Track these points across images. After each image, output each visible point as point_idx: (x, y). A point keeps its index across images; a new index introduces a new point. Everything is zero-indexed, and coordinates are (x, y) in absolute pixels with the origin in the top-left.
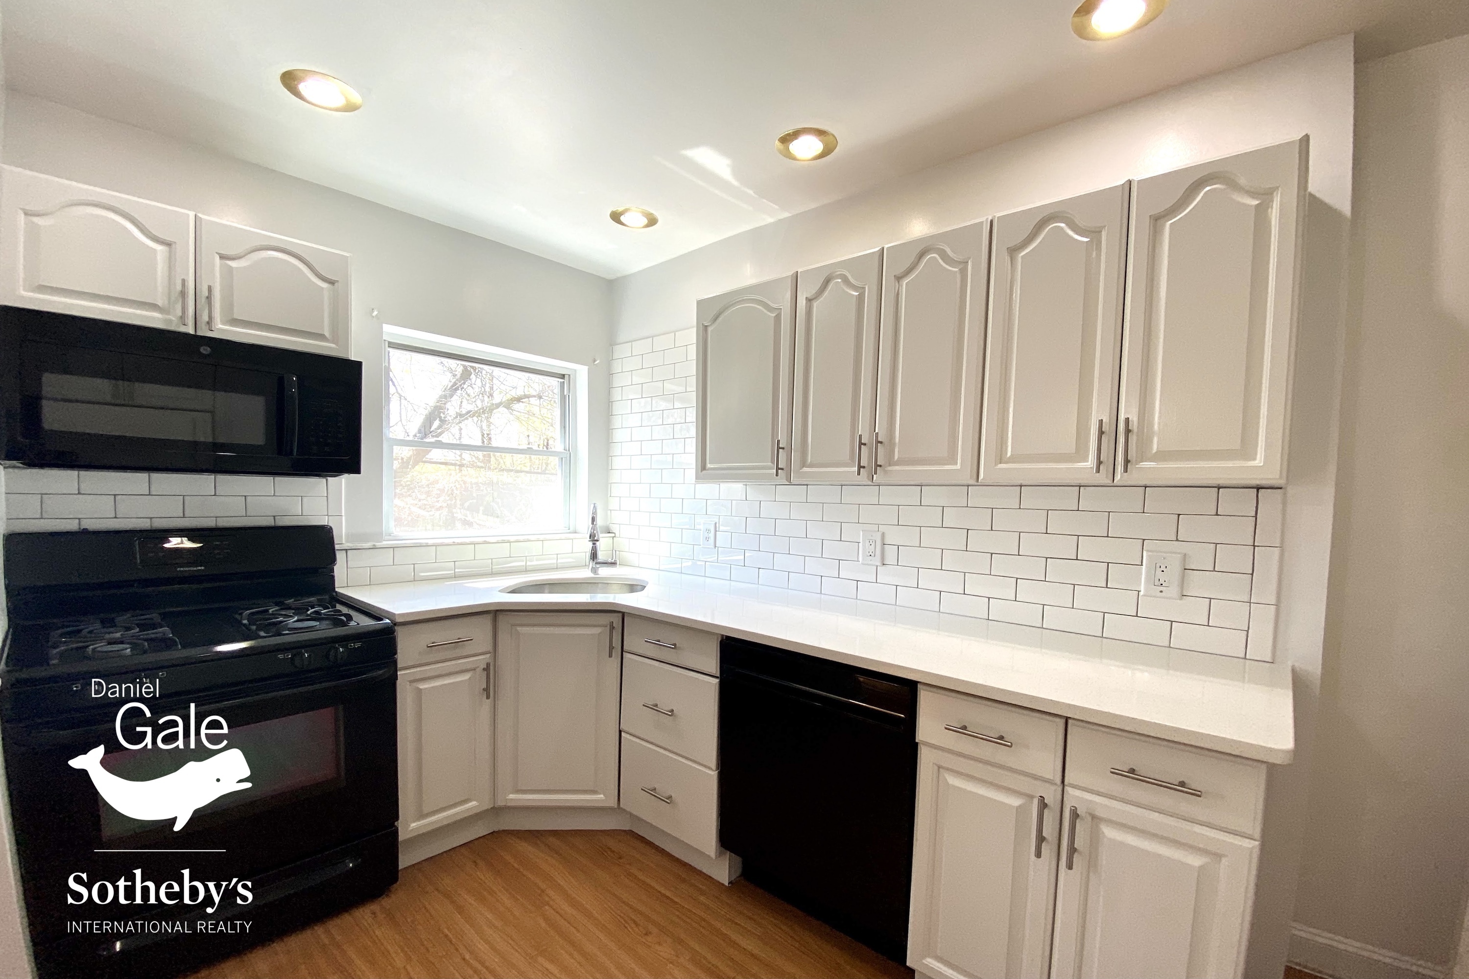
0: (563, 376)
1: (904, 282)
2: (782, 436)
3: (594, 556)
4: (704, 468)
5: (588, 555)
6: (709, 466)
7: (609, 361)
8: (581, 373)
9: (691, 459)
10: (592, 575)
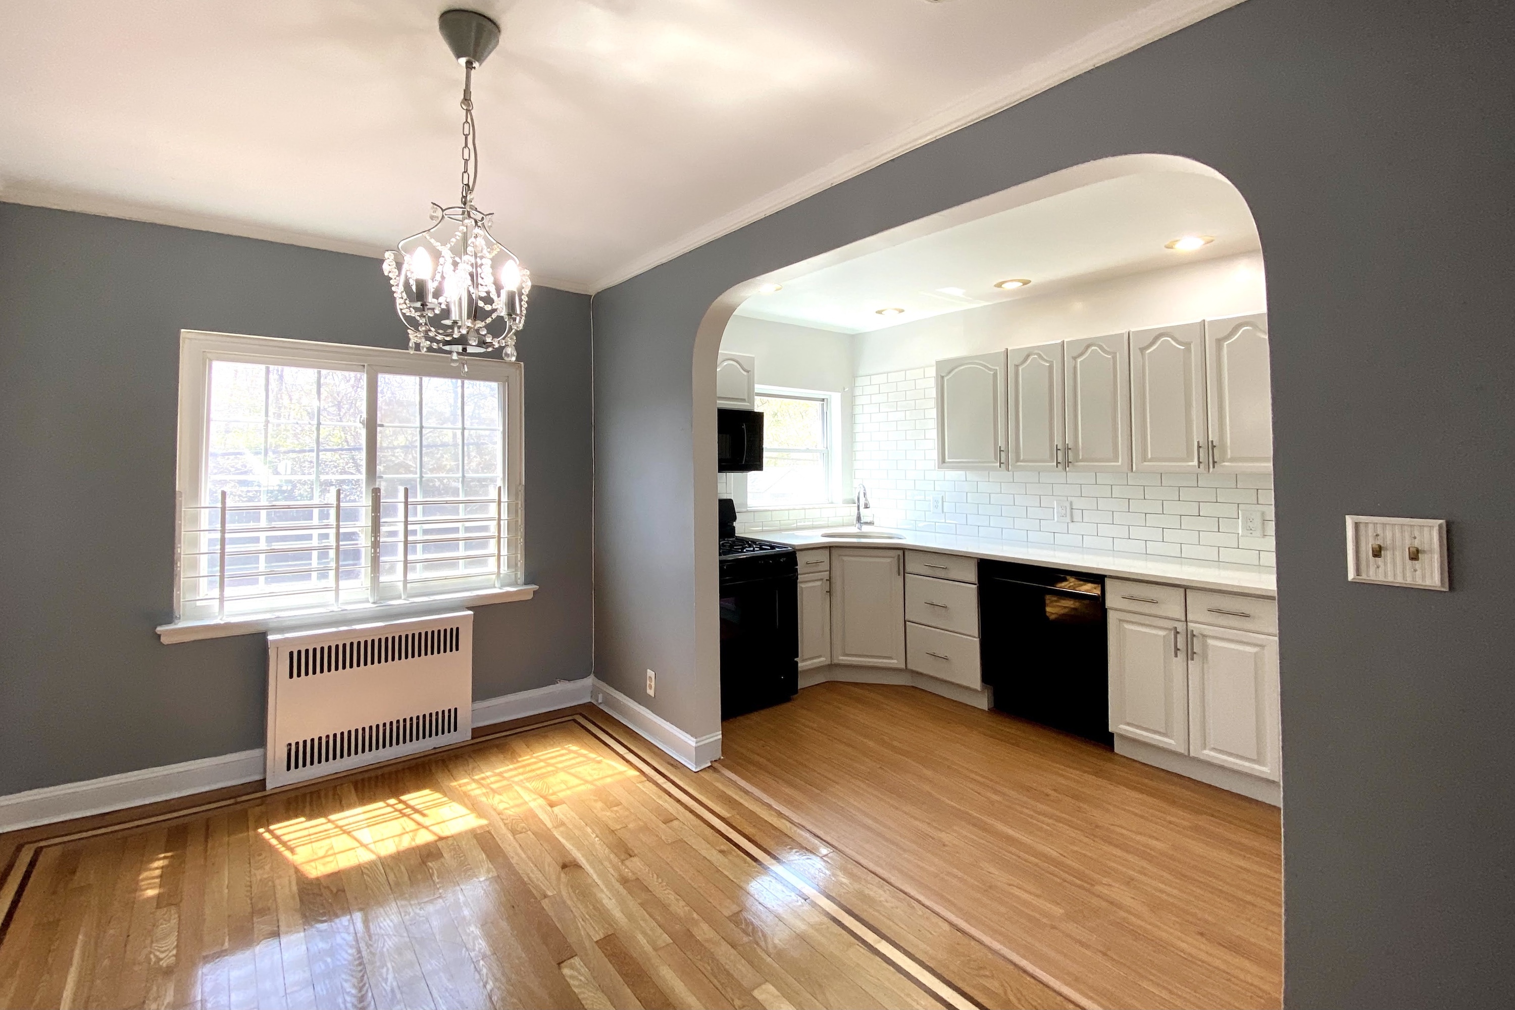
0: (823, 400)
1: (1079, 360)
2: (1001, 443)
3: (859, 518)
4: (944, 462)
5: (855, 517)
6: (947, 460)
7: (853, 388)
8: (836, 399)
9: (934, 455)
10: (859, 531)
